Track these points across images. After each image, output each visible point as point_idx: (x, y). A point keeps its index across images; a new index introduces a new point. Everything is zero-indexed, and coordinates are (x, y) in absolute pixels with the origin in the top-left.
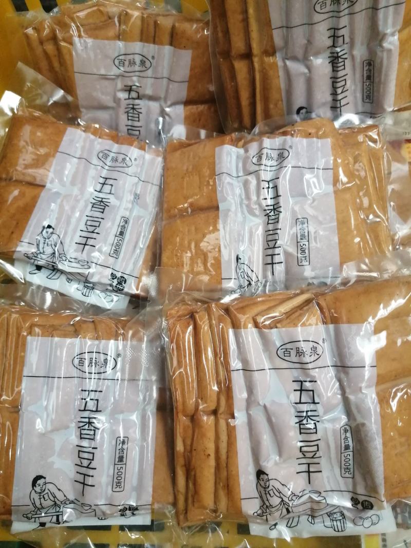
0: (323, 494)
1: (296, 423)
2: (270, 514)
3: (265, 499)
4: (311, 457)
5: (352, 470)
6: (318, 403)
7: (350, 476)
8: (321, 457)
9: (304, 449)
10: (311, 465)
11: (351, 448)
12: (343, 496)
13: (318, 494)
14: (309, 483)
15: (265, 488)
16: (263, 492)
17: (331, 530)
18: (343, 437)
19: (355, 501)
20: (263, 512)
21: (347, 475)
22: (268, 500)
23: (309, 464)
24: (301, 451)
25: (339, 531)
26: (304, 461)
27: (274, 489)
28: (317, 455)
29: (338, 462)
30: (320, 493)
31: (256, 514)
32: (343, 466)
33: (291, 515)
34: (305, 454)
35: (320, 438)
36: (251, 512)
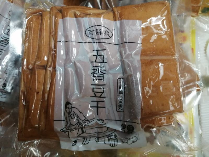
0: (105, 121)
1: (92, 73)
2: (71, 131)
3: (68, 120)
4: (99, 96)
5: (123, 107)
6: (106, 62)
7: (122, 111)
8: (105, 97)
9: (95, 90)
10: (99, 102)
11: (123, 92)
12: (116, 123)
13: (102, 122)
14: (97, 114)
15: (69, 113)
16: (67, 116)
17: (109, 146)
18: (119, 85)
19: (123, 126)
20: (66, 130)
21: (120, 110)
22: (70, 121)
23: (98, 102)
24: (93, 92)
25: (112, 146)
26: (95, 99)
27: (74, 114)
28: (103, 96)
29: (115, 101)
30: (103, 121)
31: (62, 131)
32: (118, 105)
33: (84, 135)
34: (96, 93)
35: (105, 84)
36: (59, 129)
